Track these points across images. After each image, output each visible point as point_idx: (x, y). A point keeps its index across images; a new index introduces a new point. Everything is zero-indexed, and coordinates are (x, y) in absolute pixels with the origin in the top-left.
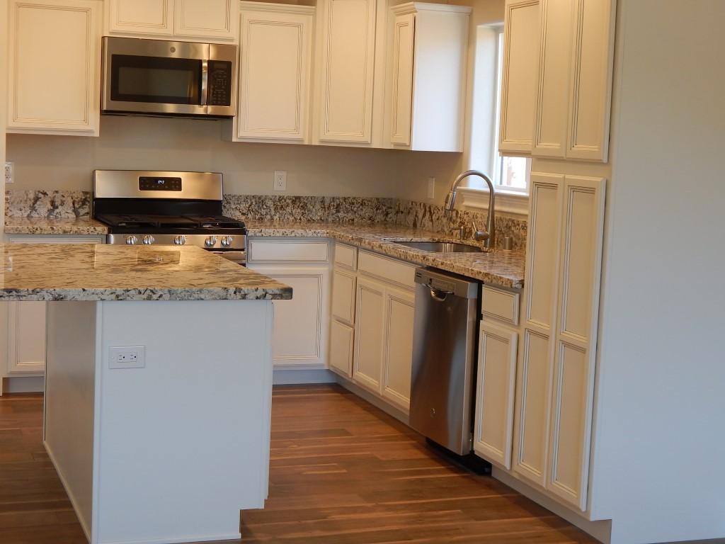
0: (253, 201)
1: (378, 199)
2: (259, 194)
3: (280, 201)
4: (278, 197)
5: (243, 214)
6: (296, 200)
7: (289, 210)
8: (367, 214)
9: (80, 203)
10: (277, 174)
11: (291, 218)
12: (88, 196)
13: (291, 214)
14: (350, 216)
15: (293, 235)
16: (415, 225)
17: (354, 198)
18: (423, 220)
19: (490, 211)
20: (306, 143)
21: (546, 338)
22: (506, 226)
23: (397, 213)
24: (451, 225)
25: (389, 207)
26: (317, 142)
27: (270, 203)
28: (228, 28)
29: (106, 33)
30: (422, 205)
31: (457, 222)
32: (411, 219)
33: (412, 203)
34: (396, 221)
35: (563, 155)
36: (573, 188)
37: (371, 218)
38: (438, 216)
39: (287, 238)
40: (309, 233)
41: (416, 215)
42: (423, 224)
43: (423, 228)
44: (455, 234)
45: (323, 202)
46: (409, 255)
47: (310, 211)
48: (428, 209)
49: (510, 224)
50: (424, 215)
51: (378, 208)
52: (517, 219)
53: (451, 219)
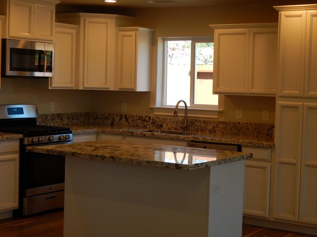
0: (44, 117)
1: (86, 113)
2: (46, 113)
3: (53, 116)
4: (52, 115)
5: (40, 123)
6: (59, 115)
7: (56, 120)
8: (82, 120)
10: (51, 103)
11: (57, 123)
14: (77, 121)
15: (86, 132)
16: (112, 124)
17: (78, 113)
18: (120, 122)
19: (186, 117)
20: (74, 89)
21: (295, 164)
22: (191, 122)
23: (95, 119)
24: (145, 123)
25: (89, 117)
26: (81, 88)
27: (49, 118)
28: (52, 35)
29: (7, 38)
30: (118, 115)
31: (149, 122)
32: (109, 122)
33: (109, 114)
34: (95, 123)
35: (302, 95)
36: (310, 108)
37: (84, 122)
38: (133, 119)
39: (84, 134)
40: (91, 130)
41: (113, 119)
42: (119, 123)
43: (120, 125)
44: (148, 127)
45: (68, 116)
46: (181, 137)
47: (63, 120)
48: (124, 116)
49: (194, 121)
50: (121, 119)
51: (86, 117)
52: (198, 119)
53: (145, 120)
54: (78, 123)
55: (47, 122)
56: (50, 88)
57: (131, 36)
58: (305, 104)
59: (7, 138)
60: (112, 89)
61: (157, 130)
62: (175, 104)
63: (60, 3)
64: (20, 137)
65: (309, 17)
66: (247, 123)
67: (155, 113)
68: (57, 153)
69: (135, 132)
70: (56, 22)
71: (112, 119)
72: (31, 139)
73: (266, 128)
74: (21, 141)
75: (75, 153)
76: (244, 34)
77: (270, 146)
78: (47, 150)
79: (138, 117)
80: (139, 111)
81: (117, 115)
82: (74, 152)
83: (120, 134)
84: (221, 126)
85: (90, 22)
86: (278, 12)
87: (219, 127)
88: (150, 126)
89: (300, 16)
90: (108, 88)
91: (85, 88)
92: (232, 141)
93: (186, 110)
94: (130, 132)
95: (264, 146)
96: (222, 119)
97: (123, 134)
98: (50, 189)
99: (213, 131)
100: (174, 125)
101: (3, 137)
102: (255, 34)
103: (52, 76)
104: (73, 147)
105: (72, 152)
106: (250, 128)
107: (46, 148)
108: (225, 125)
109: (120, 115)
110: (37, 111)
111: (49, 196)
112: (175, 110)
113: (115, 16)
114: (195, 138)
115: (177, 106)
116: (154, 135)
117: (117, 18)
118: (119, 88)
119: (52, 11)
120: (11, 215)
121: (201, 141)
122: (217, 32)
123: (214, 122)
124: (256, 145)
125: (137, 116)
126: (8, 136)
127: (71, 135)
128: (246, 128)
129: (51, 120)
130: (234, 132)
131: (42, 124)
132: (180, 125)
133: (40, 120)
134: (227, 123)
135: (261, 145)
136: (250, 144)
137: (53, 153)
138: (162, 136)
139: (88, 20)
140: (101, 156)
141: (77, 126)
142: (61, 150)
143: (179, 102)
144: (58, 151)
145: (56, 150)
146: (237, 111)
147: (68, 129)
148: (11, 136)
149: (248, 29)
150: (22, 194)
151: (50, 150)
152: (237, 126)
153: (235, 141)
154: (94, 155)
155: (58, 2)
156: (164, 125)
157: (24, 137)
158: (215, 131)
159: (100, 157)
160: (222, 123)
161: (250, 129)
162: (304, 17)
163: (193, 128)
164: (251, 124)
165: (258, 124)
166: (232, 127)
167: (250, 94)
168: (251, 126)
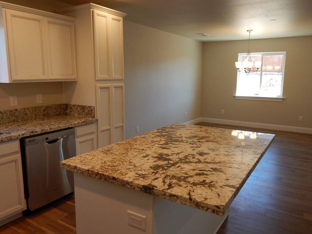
36: (115, 87)
66: (24, 109)
73: (42, 110)
76: (39, 20)
89: (105, 17)
102: (48, 23)
106: (27, 112)
114: (32, 132)
121: (40, 133)
128: (24, 114)
130: (12, 120)
136: (84, 123)
146: (11, 98)
149: (42, 17)
152: (15, 113)
161: (28, 114)
162: (108, 18)
164: (28, 109)
165: (35, 107)
166: (9, 115)
167: (50, 79)
168: (28, 110)
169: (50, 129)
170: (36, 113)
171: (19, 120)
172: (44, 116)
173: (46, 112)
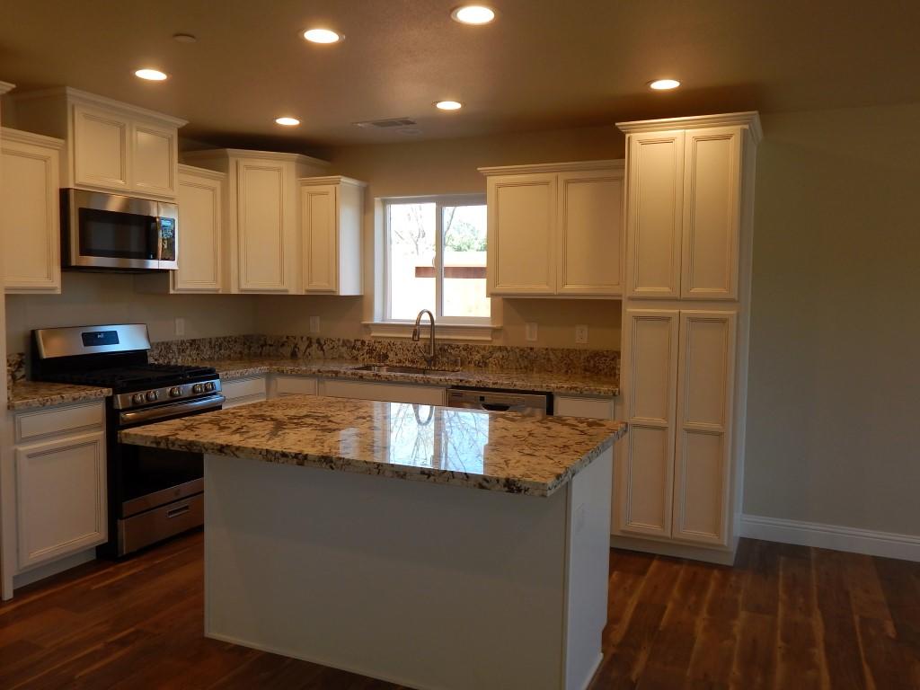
0: (163, 347)
1: (244, 336)
2: (167, 340)
3: (181, 344)
4: (180, 342)
5: (156, 360)
6: (193, 342)
7: (188, 352)
8: (238, 350)
9: (16, 366)
10: (177, 321)
11: (190, 359)
12: (24, 357)
13: (190, 356)
14: (228, 352)
16: (294, 355)
17: (230, 337)
18: (308, 350)
19: (432, 339)
20: (220, 292)
21: (664, 429)
22: (440, 349)
23: (262, 346)
24: (355, 352)
25: (252, 342)
26: (234, 291)
27: (175, 348)
28: (171, 186)
29: (71, 186)
30: (305, 339)
31: (363, 350)
32: (287, 351)
33: (287, 337)
34: (261, 353)
35: (677, 295)
36: (693, 320)
37: (241, 353)
38: (331, 346)
39: (242, 377)
40: (257, 370)
41: (295, 347)
42: (307, 353)
43: (307, 357)
44: (360, 358)
45: (210, 343)
46: (434, 380)
47: (202, 351)
48: (314, 341)
49: (446, 347)
50: (309, 346)
51: (245, 344)
52: (454, 344)
53: (354, 348)
54: (230, 355)
55: (170, 356)
56: (172, 292)
57: (326, 193)
58: (682, 311)
59: (74, 399)
60: (293, 292)
61: (378, 364)
62: (415, 317)
63: (187, 125)
64: (107, 395)
65: (689, 142)
66: (547, 349)
67: (372, 335)
68: (180, 446)
69: (342, 371)
70: (179, 162)
71: (293, 346)
72: (130, 398)
73: (582, 357)
74: (109, 402)
75: (227, 446)
76: (546, 183)
77: (614, 395)
78: (155, 437)
79: (341, 342)
80: (343, 330)
81: (302, 338)
82: (224, 443)
83: (313, 375)
84: (498, 354)
85: (248, 168)
86: (623, 136)
87: (494, 356)
88: (364, 358)
89: (670, 141)
90: (287, 291)
91: (242, 291)
92: (535, 386)
93: (432, 327)
94: (333, 372)
95: (602, 394)
96: (498, 343)
97: (318, 376)
98: (177, 494)
99: (482, 365)
100: (410, 355)
101: (63, 397)
102: (567, 182)
103: (176, 268)
104: (222, 424)
105: (217, 445)
106: (552, 357)
107: (152, 434)
108: (505, 353)
109: (308, 338)
110: (148, 338)
111: (174, 507)
112: (416, 329)
113: (295, 156)
114: (461, 381)
115: (418, 320)
116: (380, 376)
117: (298, 161)
118: (307, 291)
119: (170, 140)
120: (93, 557)
121: (474, 385)
122: (492, 181)
123: (484, 349)
124: (585, 393)
125: (339, 340)
126: (76, 395)
127: (216, 382)
128: (545, 358)
129: (179, 353)
130: (522, 366)
131: (161, 362)
132: (420, 355)
133: (156, 352)
134: (509, 349)
135: (595, 393)
137: (170, 446)
138: (396, 377)
139: (242, 163)
140: (296, 456)
141: (228, 362)
142: (191, 437)
143: (421, 313)
144: (181, 440)
145: (177, 439)
146: (527, 328)
147: (211, 371)
148: (83, 394)
149: (555, 174)
150: (114, 513)
151: (161, 437)
152: (529, 354)
153: (542, 387)
154: (277, 452)
155: (183, 123)
156: (391, 355)
157: (115, 392)
158: (486, 364)
159: (293, 458)
160: (500, 349)
161: (552, 360)
162: (679, 142)
163: (445, 359)
164: (553, 350)
165: (568, 350)
166: (518, 356)
167: (560, 295)
168: (554, 354)
169: (494, 384)
170: (569, 362)
171: (535, 369)
172: (586, 370)
173: (592, 362)
